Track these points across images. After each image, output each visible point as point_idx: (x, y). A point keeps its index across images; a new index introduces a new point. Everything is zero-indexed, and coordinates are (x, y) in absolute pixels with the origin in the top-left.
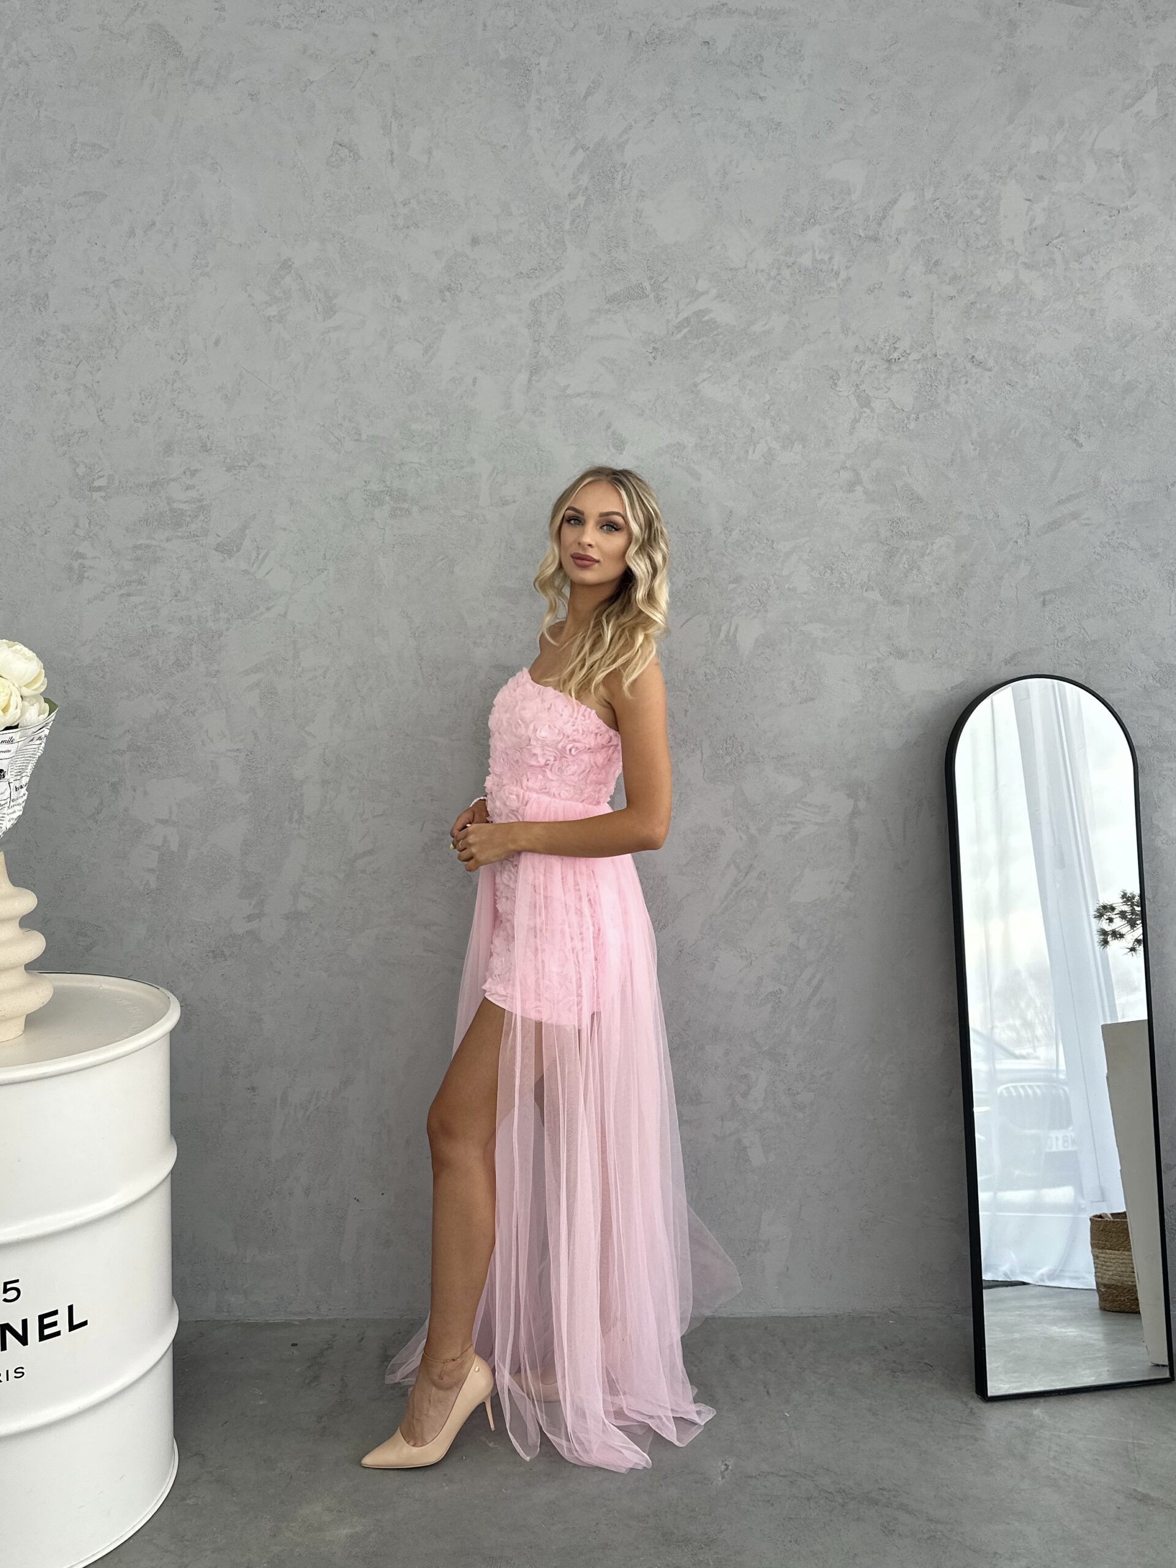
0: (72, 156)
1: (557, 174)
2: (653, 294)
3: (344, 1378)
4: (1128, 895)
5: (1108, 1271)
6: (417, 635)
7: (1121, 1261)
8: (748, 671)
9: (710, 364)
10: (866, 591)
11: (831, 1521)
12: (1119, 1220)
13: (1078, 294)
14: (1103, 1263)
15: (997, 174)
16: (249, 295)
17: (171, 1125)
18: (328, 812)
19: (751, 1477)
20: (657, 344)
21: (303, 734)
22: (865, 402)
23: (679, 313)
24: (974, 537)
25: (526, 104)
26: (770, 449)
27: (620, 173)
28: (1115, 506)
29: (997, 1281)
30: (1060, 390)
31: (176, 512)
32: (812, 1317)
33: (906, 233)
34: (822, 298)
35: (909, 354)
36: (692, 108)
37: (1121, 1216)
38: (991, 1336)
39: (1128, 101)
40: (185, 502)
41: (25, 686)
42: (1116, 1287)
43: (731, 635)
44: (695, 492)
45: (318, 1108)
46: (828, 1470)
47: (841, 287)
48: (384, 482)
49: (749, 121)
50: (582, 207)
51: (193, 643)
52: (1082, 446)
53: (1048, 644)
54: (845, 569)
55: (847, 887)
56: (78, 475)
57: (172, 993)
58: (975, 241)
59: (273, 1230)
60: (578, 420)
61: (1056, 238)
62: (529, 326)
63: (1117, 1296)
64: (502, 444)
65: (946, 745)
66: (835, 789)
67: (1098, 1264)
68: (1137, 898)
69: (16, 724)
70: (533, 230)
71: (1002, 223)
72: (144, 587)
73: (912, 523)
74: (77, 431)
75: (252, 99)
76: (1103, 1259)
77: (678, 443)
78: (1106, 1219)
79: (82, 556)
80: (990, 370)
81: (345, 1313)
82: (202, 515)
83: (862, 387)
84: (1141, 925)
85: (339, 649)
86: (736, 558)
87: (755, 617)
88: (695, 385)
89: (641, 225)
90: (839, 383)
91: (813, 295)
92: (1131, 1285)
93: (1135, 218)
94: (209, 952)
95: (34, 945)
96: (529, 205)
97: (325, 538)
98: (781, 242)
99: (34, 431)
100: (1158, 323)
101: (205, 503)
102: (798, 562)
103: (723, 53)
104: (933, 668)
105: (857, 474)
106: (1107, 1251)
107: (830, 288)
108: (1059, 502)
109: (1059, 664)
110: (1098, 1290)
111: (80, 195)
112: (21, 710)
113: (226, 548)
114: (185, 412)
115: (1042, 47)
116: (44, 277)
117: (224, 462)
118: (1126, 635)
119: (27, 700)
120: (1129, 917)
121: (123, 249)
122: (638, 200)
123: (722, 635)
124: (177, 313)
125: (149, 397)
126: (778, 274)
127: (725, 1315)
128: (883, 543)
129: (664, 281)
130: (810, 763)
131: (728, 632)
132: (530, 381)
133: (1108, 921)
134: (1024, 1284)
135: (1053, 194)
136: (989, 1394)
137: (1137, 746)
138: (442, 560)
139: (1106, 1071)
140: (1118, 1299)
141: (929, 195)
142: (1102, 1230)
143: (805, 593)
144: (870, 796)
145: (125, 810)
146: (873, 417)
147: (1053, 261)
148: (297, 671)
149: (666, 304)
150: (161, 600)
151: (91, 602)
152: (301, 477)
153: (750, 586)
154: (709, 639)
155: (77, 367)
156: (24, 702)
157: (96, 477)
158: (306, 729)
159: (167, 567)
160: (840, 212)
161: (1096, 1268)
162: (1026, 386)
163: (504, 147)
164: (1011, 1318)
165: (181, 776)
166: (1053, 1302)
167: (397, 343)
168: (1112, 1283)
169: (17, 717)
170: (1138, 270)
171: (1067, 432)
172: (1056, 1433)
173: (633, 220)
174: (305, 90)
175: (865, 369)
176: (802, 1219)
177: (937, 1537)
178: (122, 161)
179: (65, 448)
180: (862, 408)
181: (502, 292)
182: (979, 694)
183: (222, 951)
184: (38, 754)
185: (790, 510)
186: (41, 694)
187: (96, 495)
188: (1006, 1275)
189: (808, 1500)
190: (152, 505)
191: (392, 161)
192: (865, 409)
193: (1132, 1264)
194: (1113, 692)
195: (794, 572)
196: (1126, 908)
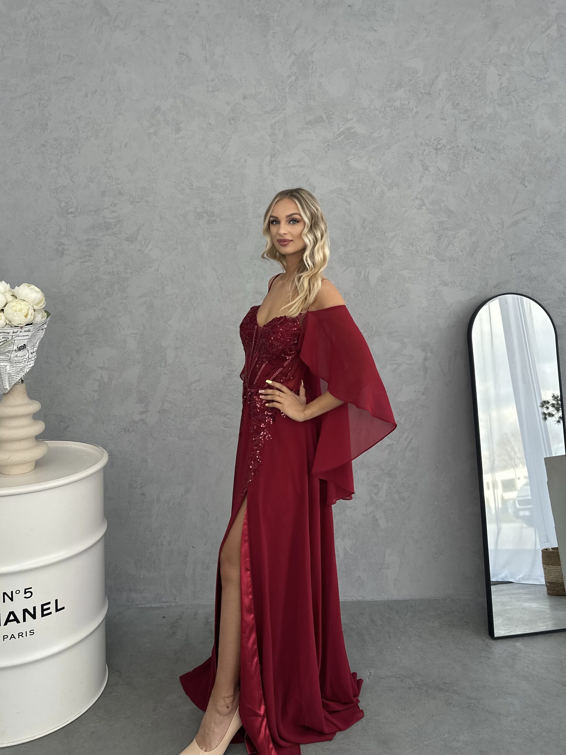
0: (59, 61)
1: (282, 66)
2: (327, 120)
3: (188, 633)
4: (556, 396)
5: (550, 575)
6: (219, 278)
7: (557, 571)
8: (374, 293)
9: (354, 151)
10: (428, 255)
11: (421, 699)
12: (555, 551)
13: (523, 117)
14: (548, 572)
15: (484, 63)
16: (141, 123)
17: (105, 512)
18: (178, 362)
19: (382, 678)
20: (329, 143)
21: (166, 325)
22: (426, 168)
23: (339, 129)
24: (478, 229)
25: (267, 35)
26: (382, 190)
27: (311, 66)
28: (543, 215)
29: (499, 581)
30: (516, 161)
31: (107, 223)
32: (410, 600)
33: (443, 91)
34: (405, 121)
35: (446, 146)
36: (344, 36)
37: (556, 549)
38: (495, 608)
39: (544, 30)
40: (111, 218)
41: (35, 305)
42: (555, 583)
43: (366, 276)
44: (348, 210)
45: (174, 503)
46: (419, 674)
47: (414, 116)
48: (204, 208)
49: (370, 41)
50: (294, 80)
51: (115, 284)
52: (527, 187)
53: (514, 278)
54: (418, 245)
55: (423, 394)
56: (61, 207)
57: (105, 449)
58: (475, 94)
59: (153, 562)
60: (293, 178)
61: (512, 92)
62: (270, 136)
63: (555, 588)
64: (258, 189)
65: (468, 327)
66: (416, 347)
67: (546, 572)
68: (559, 397)
69: (31, 323)
70: (272, 92)
71: (487, 86)
72: (92, 258)
73: (449, 223)
74: (61, 186)
75: (142, 34)
76: (548, 570)
77: (340, 188)
78: (549, 550)
79: (62, 244)
80: (483, 153)
81: (188, 602)
82: (119, 224)
83: (424, 162)
84: (561, 410)
85: (183, 285)
86: (368, 240)
87: (377, 268)
88: (347, 161)
89: (321, 89)
90: (413, 160)
91: (401, 120)
92: (562, 582)
93: (548, 82)
94: (122, 430)
95: (39, 427)
96: (270, 81)
97: (176, 234)
98: (386, 96)
99: (41, 187)
100: (561, 130)
101: (120, 219)
102: (397, 242)
103: (358, 10)
104: (461, 290)
105: (423, 201)
106: (550, 566)
107: (409, 116)
108: (517, 213)
109: (519, 288)
110: (546, 585)
111: (62, 78)
112: (34, 316)
113: (130, 239)
114: (111, 178)
115: (504, 6)
116: (46, 116)
117: (129, 199)
118: (550, 274)
119: (37, 311)
120: (556, 406)
121: (82, 103)
122: (319, 78)
123: (362, 276)
124: (107, 132)
125: (94, 171)
126: (385, 110)
127: (369, 600)
128: (436, 233)
129: (332, 115)
130: (404, 335)
131: (365, 275)
132: (271, 160)
133: (546, 408)
134: (511, 582)
135: (511, 72)
136: (495, 636)
137: (557, 326)
138: (231, 243)
139: (547, 480)
140: (556, 589)
141: (453, 74)
142: (547, 556)
143: (400, 256)
144: (433, 351)
145: (83, 363)
146: (430, 175)
147: (511, 102)
148: (164, 296)
149: (333, 125)
150: (100, 264)
151: (67, 266)
152: (165, 206)
153: (374, 253)
154: (356, 278)
155: (61, 156)
156: (35, 312)
157: (69, 207)
158: (168, 323)
159: (103, 248)
160: (412, 82)
161: (545, 574)
162: (500, 160)
163: (258, 54)
164: (505, 599)
165: (109, 346)
166: (526, 591)
167: (209, 144)
168: (553, 581)
169: (32, 320)
170: (550, 106)
171: (520, 180)
172: (527, 654)
173: (317, 87)
174: (166, 30)
175: (426, 153)
176: (405, 553)
177: (472, 706)
178: (82, 63)
179: (55, 194)
180: (424, 171)
181: (258, 120)
182: (482, 302)
183: (129, 429)
184: (42, 337)
185: (392, 218)
186: (43, 308)
187: (70, 216)
188: (502, 578)
189: (410, 689)
190: (96, 220)
191: (206, 61)
192: (426, 172)
193: (562, 572)
194: (544, 301)
195: (394, 246)
196: (554, 402)
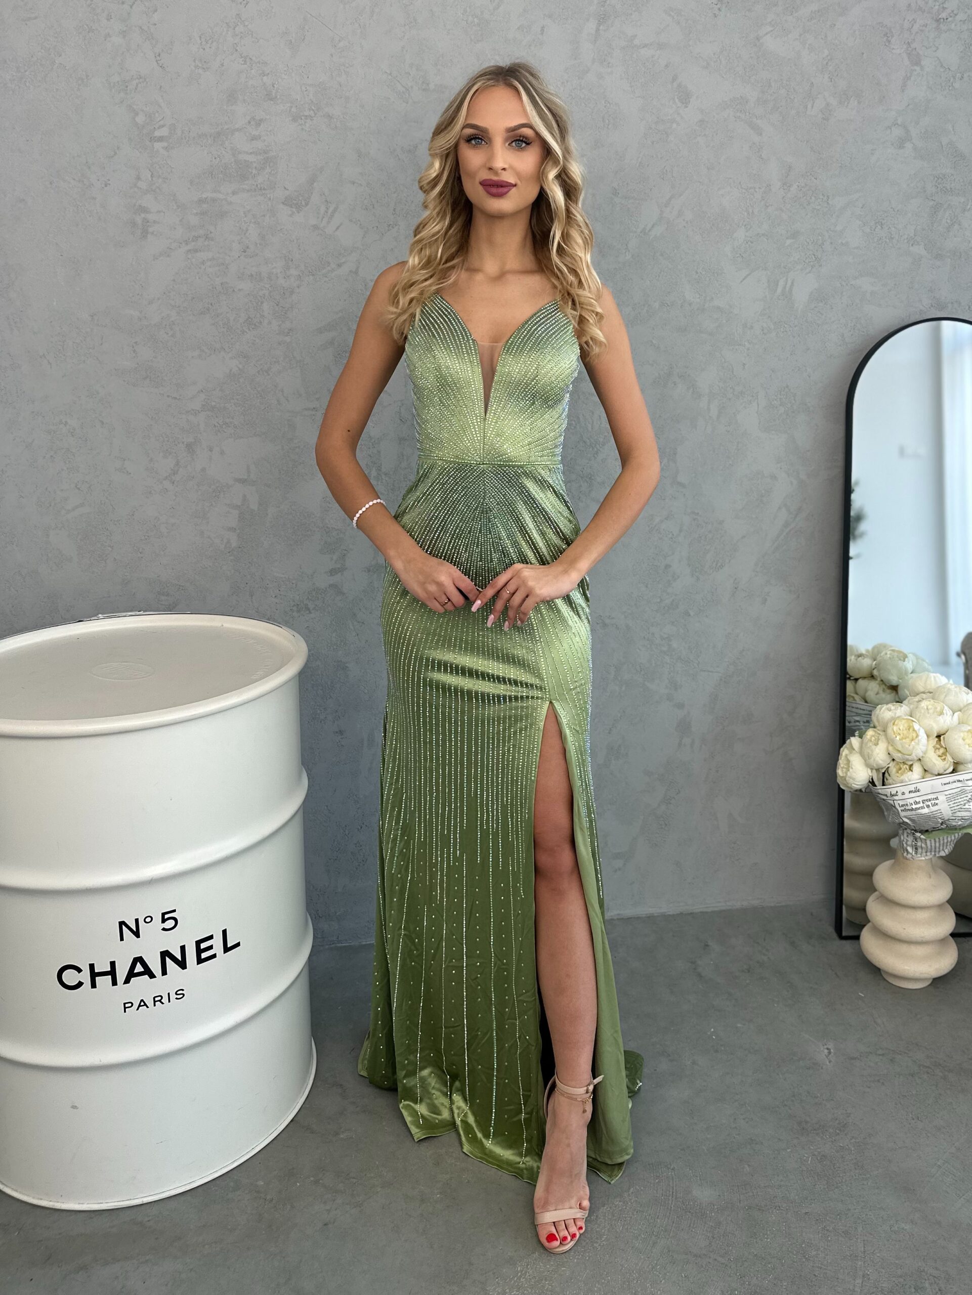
8: (802, 325)
9: (773, 17)
10: (912, 245)
17: (301, 756)
22: (916, 60)
26: (827, 104)
31: (241, 164)
35: (956, 15)
40: (251, 153)
43: (787, 289)
44: (757, 146)
54: (894, 224)
56: (137, 124)
60: (644, 72)
72: (212, 242)
73: (955, 179)
74: (134, 77)
77: (741, 97)
82: (268, 167)
83: (913, 46)
86: (794, 214)
87: (809, 272)
88: (757, 38)
94: (294, 607)
97: (395, 192)
99: (87, 76)
101: (271, 154)
102: (851, 218)
105: (907, 131)
113: (294, 201)
114: (248, 58)
117: (290, 110)
123: (779, 290)
125: (209, 42)
128: (929, 199)
131: (784, 288)
132: (598, 30)
143: (856, 248)
145: (202, 470)
146: (922, 75)
150: (229, 256)
151: (157, 259)
152: (368, 126)
153: (806, 241)
154: (766, 293)
157: (156, 126)
159: (235, 221)
165: (260, 434)
175: (916, 27)
179: (122, 95)
180: (913, 66)
183: (309, 605)
185: (845, 166)
187: (158, 146)
190: (217, 156)
192: (916, 67)
195: (847, 227)
